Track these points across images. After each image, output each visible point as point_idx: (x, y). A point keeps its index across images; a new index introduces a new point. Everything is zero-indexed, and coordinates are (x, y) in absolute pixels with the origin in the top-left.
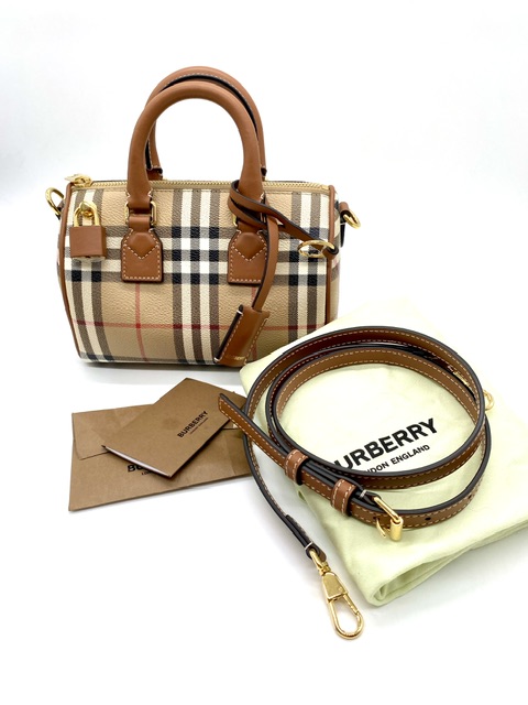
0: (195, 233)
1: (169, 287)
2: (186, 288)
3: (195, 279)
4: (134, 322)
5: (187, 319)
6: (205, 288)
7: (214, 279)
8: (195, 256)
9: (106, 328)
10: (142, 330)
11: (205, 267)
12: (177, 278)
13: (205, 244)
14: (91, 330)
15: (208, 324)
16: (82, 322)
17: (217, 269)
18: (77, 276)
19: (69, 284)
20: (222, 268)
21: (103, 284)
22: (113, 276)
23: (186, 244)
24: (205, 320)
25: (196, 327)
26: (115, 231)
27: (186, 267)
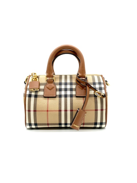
0: (66, 84)
1: (57, 99)
2: (63, 99)
3: (66, 96)
4: (46, 109)
5: (63, 108)
6: (69, 99)
7: (71, 96)
8: (66, 90)
9: (37, 112)
10: (49, 112)
11: (69, 93)
12: (60, 96)
13: (69, 87)
14: (32, 113)
15: (70, 109)
16: (29, 111)
17: (72, 93)
18: (30, 96)
19: (27, 98)
20: (74, 93)
21: (38, 98)
22: (41, 96)
23: (63, 87)
24: (69, 108)
25: (66, 111)
26: (42, 84)
27: (63, 93)
